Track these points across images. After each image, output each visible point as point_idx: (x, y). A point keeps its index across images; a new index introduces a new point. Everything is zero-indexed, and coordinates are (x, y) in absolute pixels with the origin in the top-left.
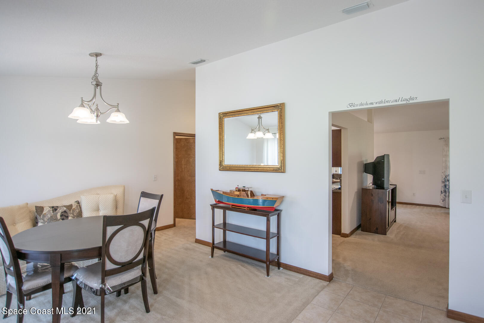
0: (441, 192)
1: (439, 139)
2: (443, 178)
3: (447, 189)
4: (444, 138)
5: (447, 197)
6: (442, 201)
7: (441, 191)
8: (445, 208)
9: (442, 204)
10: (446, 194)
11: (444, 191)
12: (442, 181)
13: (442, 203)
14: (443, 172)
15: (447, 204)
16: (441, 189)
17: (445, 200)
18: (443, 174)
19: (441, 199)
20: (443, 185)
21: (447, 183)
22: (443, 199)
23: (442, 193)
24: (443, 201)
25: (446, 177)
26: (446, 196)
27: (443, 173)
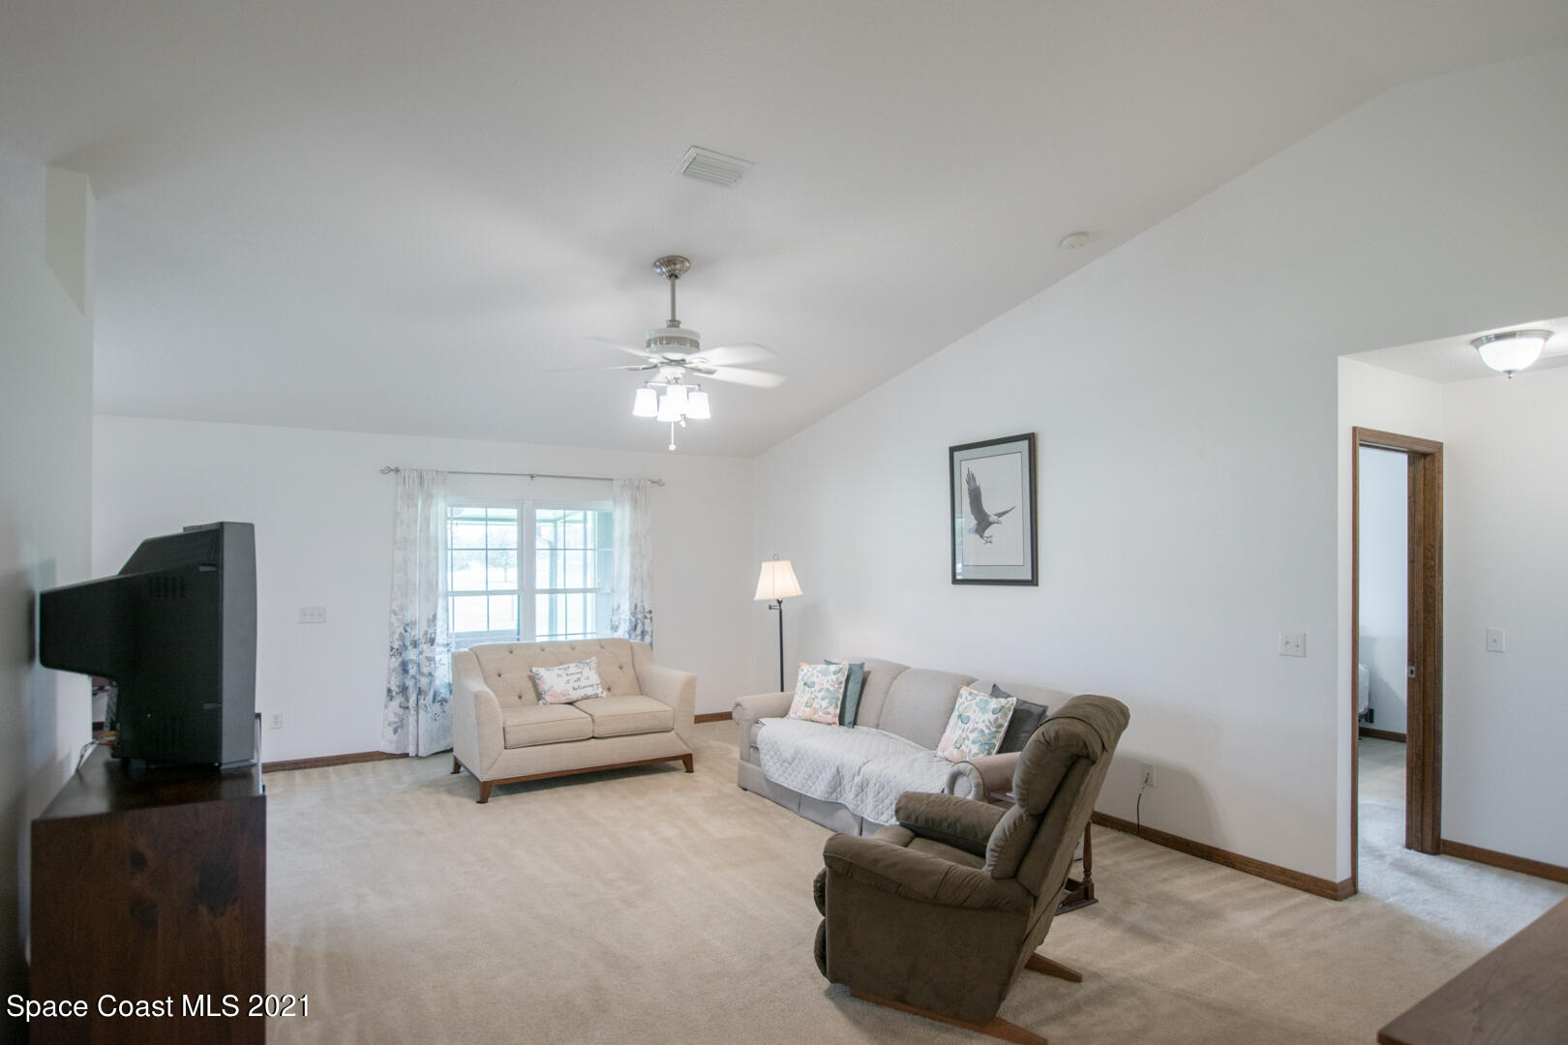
0: (385, 691)
1: (382, 472)
2: (396, 636)
3: (413, 677)
4: (397, 470)
5: (412, 712)
6: (390, 730)
7: (389, 691)
8: (406, 755)
9: (391, 743)
10: (407, 700)
11: (399, 687)
12: (392, 649)
13: (394, 738)
14: (397, 610)
15: (411, 738)
16: (389, 682)
17: (402, 727)
18: (394, 619)
19: (389, 725)
20: (395, 662)
21: (411, 654)
22: (395, 723)
23: (391, 698)
24: (395, 731)
25: (406, 631)
26: (407, 708)
27: (395, 613)
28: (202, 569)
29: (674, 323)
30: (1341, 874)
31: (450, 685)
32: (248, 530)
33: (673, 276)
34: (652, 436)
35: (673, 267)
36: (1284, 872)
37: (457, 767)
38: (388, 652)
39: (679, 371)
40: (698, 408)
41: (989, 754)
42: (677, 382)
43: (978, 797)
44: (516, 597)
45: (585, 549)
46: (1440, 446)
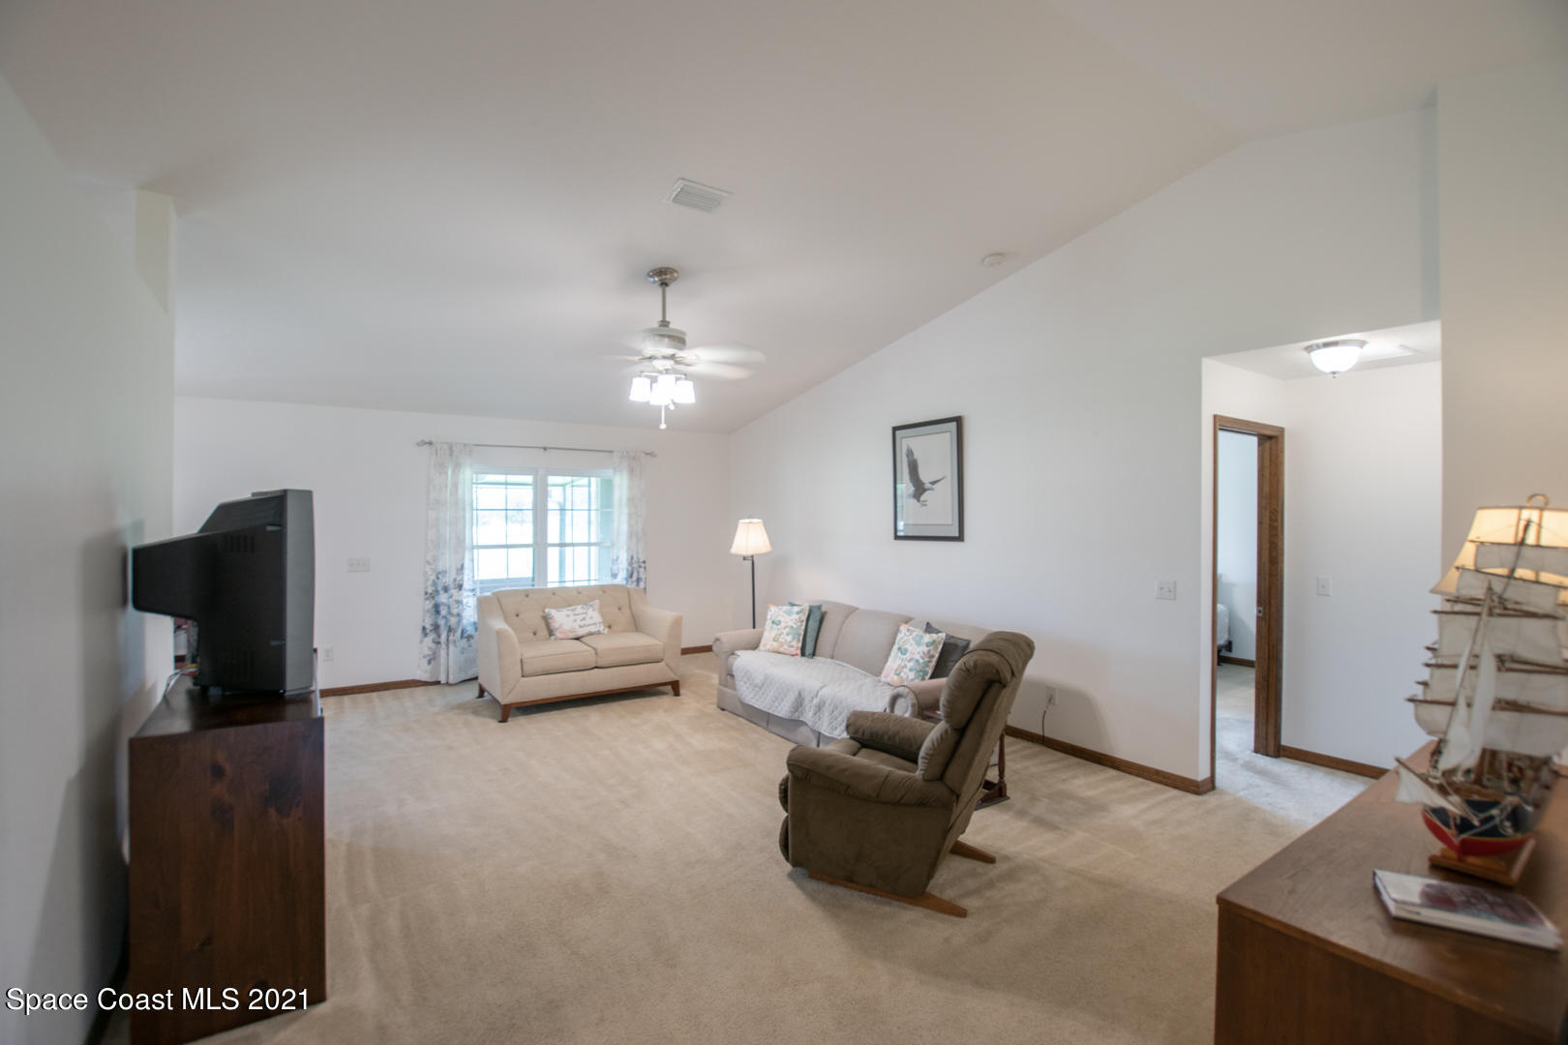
0: (420, 630)
1: (418, 444)
2: (430, 583)
3: (445, 617)
4: (430, 443)
5: (444, 646)
6: (425, 661)
7: (424, 629)
8: (438, 683)
9: (426, 672)
10: (439, 636)
11: (432, 625)
12: (426, 593)
13: (429, 668)
14: (431, 561)
15: (443, 669)
16: (424, 621)
17: (434, 658)
18: (427, 568)
19: (424, 657)
20: (429, 605)
21: (443, 598)
22: (429, 655)
23: (426, 635)
24: (429, 662)
25: (438, 578)
26: (439, 643)
27: (428, 563)
28: (269, 528)
29: (664, 323)
30: (1202, 774)
31: (475, 623)
32: (306, 496)
33: (664, 284)
34: (647, 416)
35: (664, 276)
36: (1158, 772)
37: (482, 692)
38: (423, 597)
39: (669, 364)
40: (685, 394)
41: (923, 679)
42: (667, 373)
43: (914, 715)
44: (531, 549)
45: (589, 510)
46: (1282, 430)
